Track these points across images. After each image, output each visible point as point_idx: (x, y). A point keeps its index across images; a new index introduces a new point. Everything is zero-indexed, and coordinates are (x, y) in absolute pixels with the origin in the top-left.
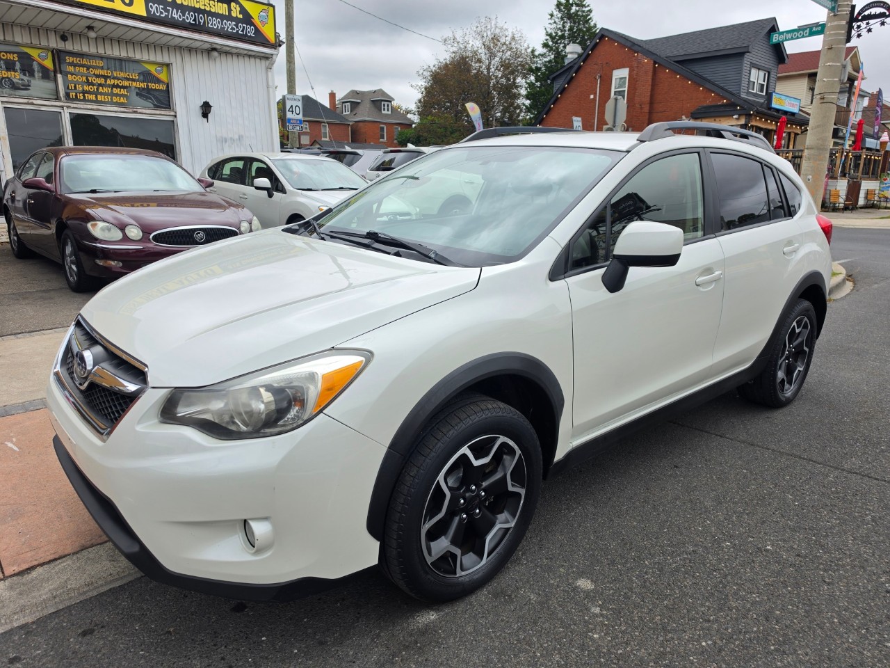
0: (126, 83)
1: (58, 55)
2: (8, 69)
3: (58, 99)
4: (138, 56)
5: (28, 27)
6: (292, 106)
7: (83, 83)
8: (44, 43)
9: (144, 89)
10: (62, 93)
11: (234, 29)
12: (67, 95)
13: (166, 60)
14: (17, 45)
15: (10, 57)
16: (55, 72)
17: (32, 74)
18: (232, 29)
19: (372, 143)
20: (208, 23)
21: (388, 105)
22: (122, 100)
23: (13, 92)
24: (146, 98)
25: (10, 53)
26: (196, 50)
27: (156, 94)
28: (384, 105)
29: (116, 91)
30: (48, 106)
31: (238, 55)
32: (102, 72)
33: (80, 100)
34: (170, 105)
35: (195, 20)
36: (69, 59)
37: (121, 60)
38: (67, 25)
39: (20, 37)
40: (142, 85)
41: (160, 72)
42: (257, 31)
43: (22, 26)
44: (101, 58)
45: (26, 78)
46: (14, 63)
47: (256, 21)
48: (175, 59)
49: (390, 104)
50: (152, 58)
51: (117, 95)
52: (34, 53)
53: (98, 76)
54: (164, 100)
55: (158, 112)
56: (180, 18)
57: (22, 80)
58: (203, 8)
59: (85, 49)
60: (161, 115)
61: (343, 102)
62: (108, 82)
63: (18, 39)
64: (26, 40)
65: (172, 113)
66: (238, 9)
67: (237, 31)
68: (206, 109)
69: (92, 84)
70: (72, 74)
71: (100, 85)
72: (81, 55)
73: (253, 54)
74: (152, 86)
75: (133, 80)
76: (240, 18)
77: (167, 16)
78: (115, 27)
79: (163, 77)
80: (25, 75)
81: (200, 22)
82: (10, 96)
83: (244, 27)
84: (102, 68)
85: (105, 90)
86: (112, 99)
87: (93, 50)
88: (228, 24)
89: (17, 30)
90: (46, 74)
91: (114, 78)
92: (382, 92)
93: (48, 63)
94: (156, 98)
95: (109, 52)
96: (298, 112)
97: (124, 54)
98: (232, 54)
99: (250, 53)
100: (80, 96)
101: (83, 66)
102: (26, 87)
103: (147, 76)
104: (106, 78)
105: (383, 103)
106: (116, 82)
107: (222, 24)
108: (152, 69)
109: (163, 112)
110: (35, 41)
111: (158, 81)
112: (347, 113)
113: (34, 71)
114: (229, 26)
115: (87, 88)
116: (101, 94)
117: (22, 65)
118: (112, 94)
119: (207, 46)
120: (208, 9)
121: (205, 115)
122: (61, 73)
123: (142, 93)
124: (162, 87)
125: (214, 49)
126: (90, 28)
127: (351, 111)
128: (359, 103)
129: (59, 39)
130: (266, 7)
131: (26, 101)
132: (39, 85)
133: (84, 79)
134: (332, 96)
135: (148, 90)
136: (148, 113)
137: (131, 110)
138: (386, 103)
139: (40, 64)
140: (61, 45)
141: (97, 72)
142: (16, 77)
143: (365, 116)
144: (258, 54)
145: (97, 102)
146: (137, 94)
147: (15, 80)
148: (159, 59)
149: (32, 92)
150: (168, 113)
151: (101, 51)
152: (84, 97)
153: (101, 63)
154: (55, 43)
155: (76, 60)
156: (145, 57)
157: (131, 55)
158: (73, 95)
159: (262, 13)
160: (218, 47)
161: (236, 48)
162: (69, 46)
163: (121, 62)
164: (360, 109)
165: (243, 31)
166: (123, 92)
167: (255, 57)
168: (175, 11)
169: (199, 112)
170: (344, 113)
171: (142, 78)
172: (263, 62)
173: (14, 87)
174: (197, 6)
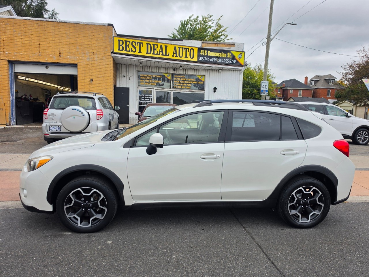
0: (191, 82)
1: (172, 75)
2: (159, 80)
3: (170, 88)
4: (195, 74)
5: (165, 68)
6: (264, 85)
7: (178, 83)
8: (169, 72)
9: (196, 84)
10: (172, 86)
11: (228, 62)
12: (173, 87)
13: (204, 74)
14: (162, 73)
15: (160, 76)
16: (171, 80)
17: (165, 81)
18: (227, 62)
19: (323, 98)
20: (218, 61)
21: (333, 81)
22: (189, 88)
23: (159, 87)
24: (196, 87)
25: (160, 75)
26: (214, 70)
27: (200, 85)
28: (331, 81)
29: (187, 85)
30: (167, 90)
31: (229, 70)
32: (184, 79)
33: (177, 88)
34: (204, 89)
35: (214, 60)
36: (175, 76)
37: (190, 75)
38: (175, 66)
39: (163, 71)
40: (196, 83)
41: (202, 78)
42: (237, 62)
43: (163, 67)
44: (185, 75)
45: (163, 82)
46: (160, 78)
47: (237, 58)
48: (207, 74)
49: (334, 80)
50: (200, 74)
51: (188, 86)
52: (166, 75)
53: (183, 81)
54: (202, 87)
55: (199, 91)
56: (209, 60)
57: (162, 83)
58: (217, 56)
59: (180, 73)
60: (200, 92)
61: (311, 81)
62: (186, 82)
63: (162, 71)
64: (164, 72)
65: (204, 91)
66: (230, 54)
67: (229, 62)
68: (215, 89)
69: (181, 83)
70: (175, 80)
71: (183, 83)
72: (179, 75)
73: (235, 69)
74: (199, 83)
75: (193, 81)
76: (231, 58)
77: (204, 60)
78: (187, 65)
79: (203, 80)
80: (163, 81)
81: (215, 61)
82: (158, 88)
83: (232, 61)
84: (184, 78)
85: (184, 85)
86: (186, 87)
87: (182, 73)
88: (226, 60)
89: (162, 69)
90: (168, 81)
91: (188, 81)
92: (331, 76)
93: (169, 78)
94: (200, 87)
95: (187, 73)
96: (266, 88)
97: (191, 73)
98: (227, 70)
99: (233, 69)
100: (177, 87)
101: (179, 78)
102: (162, 85)
103: (198, 80)
104: (185, 81)
105: (330, 80)
106: (188, 82)
107: (224, 60)
108: (199, 77)
109: (201, 91)
110: (166, 72)
111: (201, 81)
112: (312, 85)
113: (165, 80)
114: (226, 61)
115: (179, 84)
116: (183, 86)
117: (162, 79)
118: (186, 86)
119: (218, 68)
120: (219, 56)
121: (215, 92)
122: (172, 80)
123: (195, 85)
124: (202, 83)
125: (220, 69)
126: (181, 66)
127: (314, 84)
128: (319, 80)
129: (173, 70)
130: (241, 53)
131: (161, 89)
132: (166, 84)
133: (179, 82)
134: (306, 78)
135: (197, 84)
136: (197, 91)
137: (191, 91)
138: (332, 80)
139: (167, 78)
140: (173, 72)
141: (182, 79)
142: (161, 82)
143: (320, 86)
144: (236, 69)
145: (181, 88)
146: (194, 86)
147: (160, 83)
148: (202, 74)
149: (164, 86)
150: (202, 91)
151: (184, 73)
152: (178, 87)
153: (184, 77)
154: (172, 72)
155: (177, 76)
156: (197, 74)
157: (193, 73)
158: (175, 87)
159: (239, 55)
160: (221, 68)
161: (228, 68)
162: (175, 72)
163: (190, 76)
164: (318, 84)
165: (231, 62)
166: (190, 85)
167: (236, 70)
168: (207, 58)
169: (213, 90)
170: (311, 85)
171: (196, 80)
172: (239, 72)
173: (160, 85)
174: (215, 56)
